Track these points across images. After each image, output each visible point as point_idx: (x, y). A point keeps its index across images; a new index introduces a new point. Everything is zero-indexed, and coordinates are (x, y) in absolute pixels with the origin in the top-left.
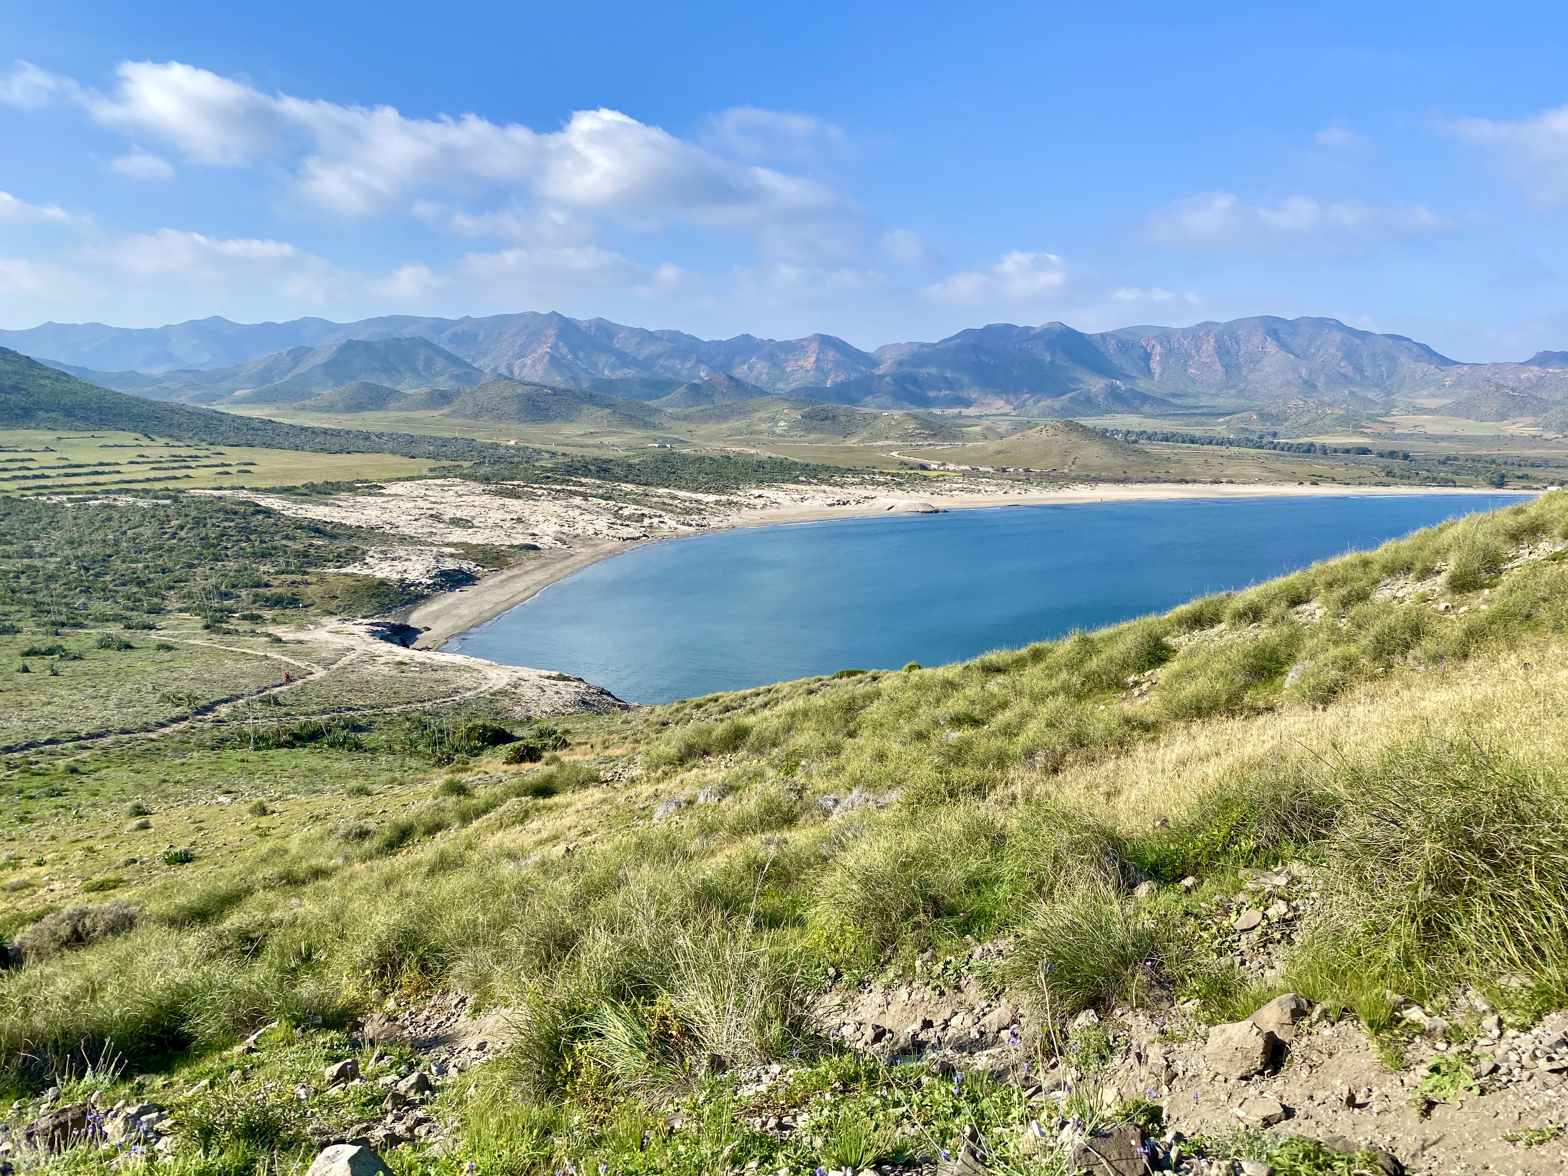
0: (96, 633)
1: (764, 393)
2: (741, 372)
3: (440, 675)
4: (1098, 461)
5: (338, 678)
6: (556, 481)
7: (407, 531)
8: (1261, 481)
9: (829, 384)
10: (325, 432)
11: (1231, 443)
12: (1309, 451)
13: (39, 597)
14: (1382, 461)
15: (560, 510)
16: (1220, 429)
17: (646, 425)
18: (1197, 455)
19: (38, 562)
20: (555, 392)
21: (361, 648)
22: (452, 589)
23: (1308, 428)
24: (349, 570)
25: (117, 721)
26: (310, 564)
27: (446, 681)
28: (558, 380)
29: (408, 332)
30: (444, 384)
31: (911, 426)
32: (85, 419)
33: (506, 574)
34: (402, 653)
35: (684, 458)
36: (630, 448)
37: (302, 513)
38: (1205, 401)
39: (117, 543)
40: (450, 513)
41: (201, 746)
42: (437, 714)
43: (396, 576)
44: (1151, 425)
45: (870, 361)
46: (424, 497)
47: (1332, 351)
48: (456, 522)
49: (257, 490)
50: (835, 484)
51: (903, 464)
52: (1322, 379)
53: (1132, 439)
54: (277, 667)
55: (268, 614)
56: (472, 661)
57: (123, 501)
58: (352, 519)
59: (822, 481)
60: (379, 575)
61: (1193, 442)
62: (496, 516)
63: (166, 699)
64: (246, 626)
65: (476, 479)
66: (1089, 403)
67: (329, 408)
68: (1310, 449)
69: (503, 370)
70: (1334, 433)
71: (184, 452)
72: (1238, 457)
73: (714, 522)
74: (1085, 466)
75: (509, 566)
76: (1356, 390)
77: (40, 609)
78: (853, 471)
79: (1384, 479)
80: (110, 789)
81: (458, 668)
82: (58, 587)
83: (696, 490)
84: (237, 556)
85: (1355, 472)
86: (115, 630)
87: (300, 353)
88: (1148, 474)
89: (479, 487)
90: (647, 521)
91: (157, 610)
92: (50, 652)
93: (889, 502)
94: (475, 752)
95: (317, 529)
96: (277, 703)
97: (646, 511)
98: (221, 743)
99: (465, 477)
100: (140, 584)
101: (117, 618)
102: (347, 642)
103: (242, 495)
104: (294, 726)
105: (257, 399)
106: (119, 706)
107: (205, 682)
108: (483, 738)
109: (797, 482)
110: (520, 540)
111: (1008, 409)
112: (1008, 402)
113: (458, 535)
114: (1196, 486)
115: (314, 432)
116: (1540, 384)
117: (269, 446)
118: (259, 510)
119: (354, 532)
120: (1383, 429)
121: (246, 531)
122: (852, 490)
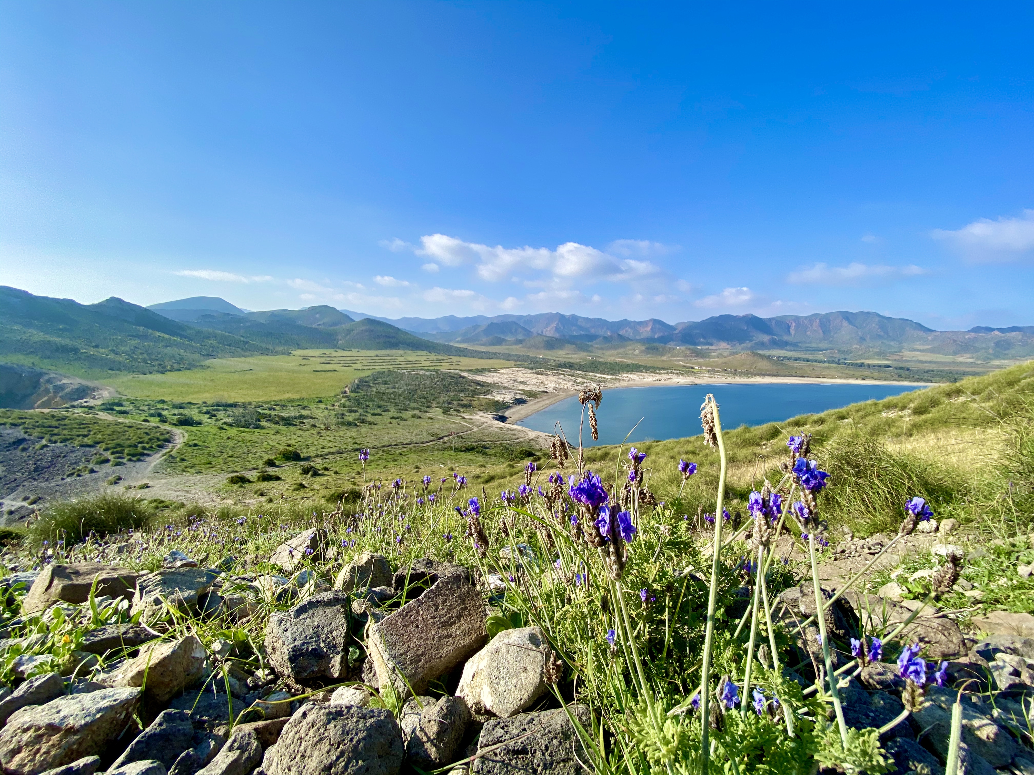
0: (411, 413)
1: (632, 340)
2: (621, 333)
3: (513, 432)
4: (766, 368)
5: (481, 431)
6: (555, 370)
7: (506, 385)
8: (838, 377)
9: (656, 337)
10: (482, 352)
11: (825, 362)
12: (861, 366)
13: (396, 401)
14: (896, 371)
15: (556, 380)
16: (820, 356)
17: (587, 351)
18: (809, 366)
19: (396, 390)
20: (557, 339)
21: (489, 422)
22: (519, 404)
23: (861, 357)
24: (487, 397)
25: (414, 440)
26: (476, 394)
27: (514, 435)
28: (557, 335)
29: (510, 320)
30: (520, 337)
31: (688, 352)
32: (413, 347)
33: (537, 400)
34: (502, 424)
35: (600, 363)
36: (581, 359)
37: (474, 378)
38: (814, 345)
39: (419, 385)
40: (520, 379)
41: (438, 449)
42: (510, 445)
43: (501, 400)
44: (789, 354)
45: (672, 328)
46: (512, 374)
47: (874, 325)
48: (522, 383)
49: (461, 370)
50: (657, 373)
51: (684, 366)
52: (868, 337)
53: (781, 360)
54: (463, 426)
55: (462, 410)
56: (523, 429)
57: (422, 372)
58: (489, 380)
59: (652, 372)
60: (496, 399)
61: (808, 361)
62: (534, 381)
63: (429, 434)
64: (455, 413)
65: (529, 368)
66: (762, 345)
67: (484, 345)
68: (862, 365)
69: (540, 332)
70: (873, 359)
71: (440, 358)
72: (827, 367)
73: (610, 385)
74: (760, 370)
75: (538, 398)
76: (885, 341)
77: (396, 405)
78: (664, 369)
79: (897, 379)
80: (411, 461)
81: (519, 431)
82: (401, 398)
83: (604, 374)
84: (454, 391)
85: (883, 375)
86: (417, 412)
87: (476, 327)
88: (787, 373)
89: (529, 371)
90: (585, 385)
91: (429, 407)
92: (398, 418)
93: (677, 380)
94: (522, 459)
95: (478, 383)
96: (462, 438)
97: (585, 381)
98: (444, 449)
99: (525, 368)
100: (425, 398)
101: (417, 409)
102: (485, 420)
103: (457, 372)
104: (467, 446)
105: (463, 341)
106: (416, 435)
107: (442, 430)
108: (525, 454)
109: (641, 372)
110: (542, 389)
111: (728, 347)
112: (728, 344)
113: (522, 387)
114: (808, 379)
115: (479, 352)
116: (975, 339)
117: (465, 356)
118: (461, 377)
119: (490, 385)
120: (897, 358)
121: (457, 383)
122: (663, 375)
